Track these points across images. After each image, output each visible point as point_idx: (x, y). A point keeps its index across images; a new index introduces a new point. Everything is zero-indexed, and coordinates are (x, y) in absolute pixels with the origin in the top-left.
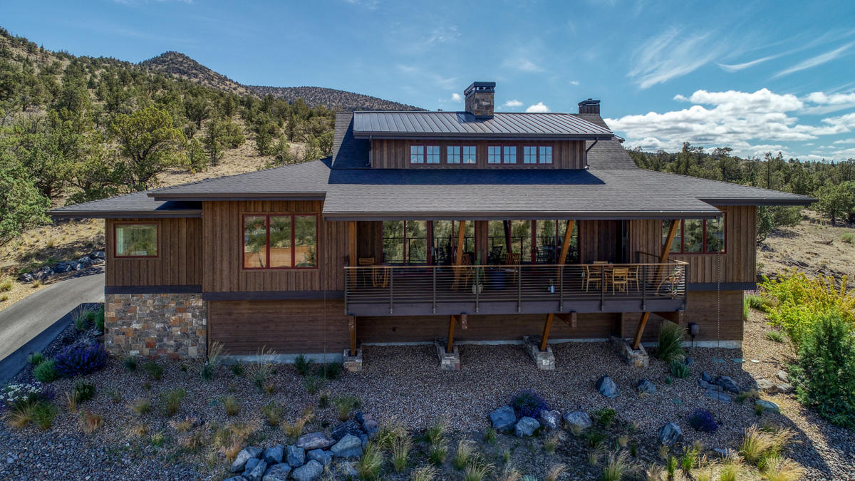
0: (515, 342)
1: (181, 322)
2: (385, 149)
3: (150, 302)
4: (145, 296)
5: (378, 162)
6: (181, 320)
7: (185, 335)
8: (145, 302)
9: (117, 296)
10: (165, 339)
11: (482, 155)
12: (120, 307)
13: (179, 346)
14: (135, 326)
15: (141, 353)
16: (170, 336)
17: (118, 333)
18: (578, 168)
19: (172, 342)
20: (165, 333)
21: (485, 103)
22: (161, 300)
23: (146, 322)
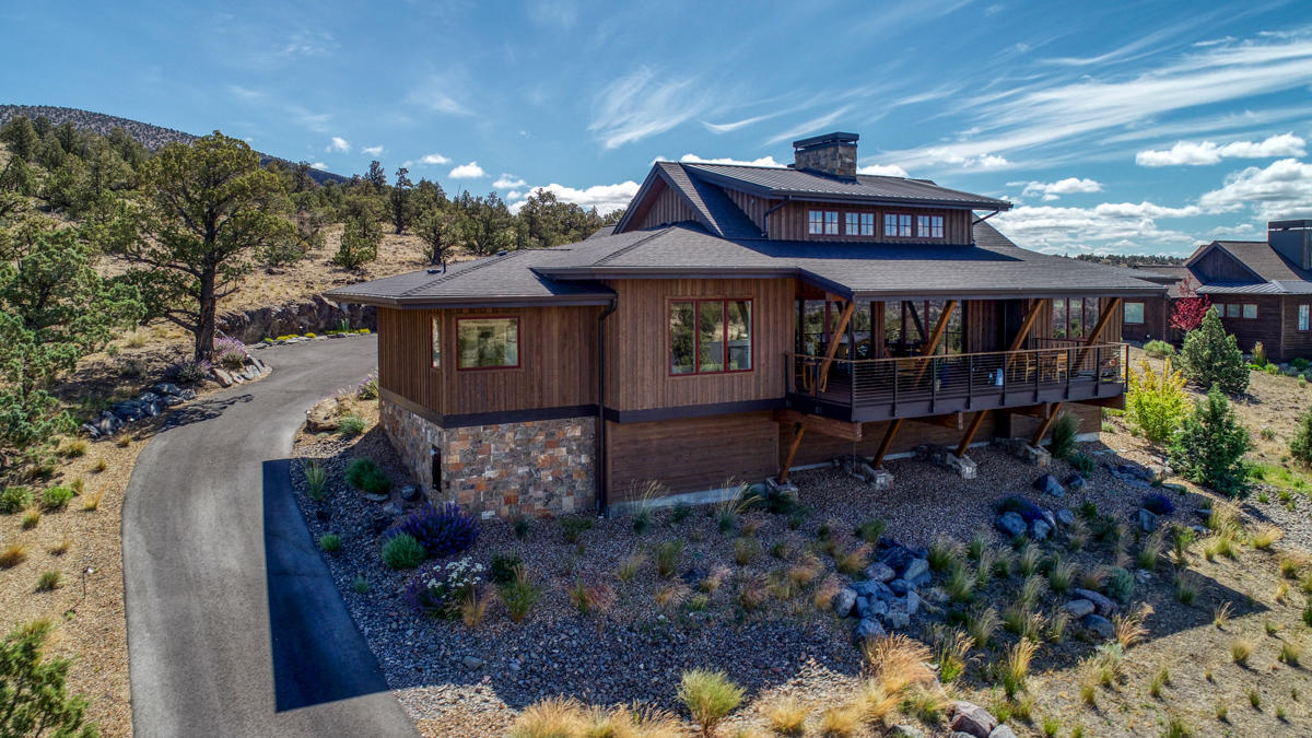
0: (908, 455)
1: (553, 462)
2: (783, 214)
3: (508, 436)
4: (503, 427)
5: (775, 231)
6: (553, 459)
7: (558, 480)
8: (502, 436)
9: (462, 431)
10: (531, 490)
11: (879, 226)
12: (467, 446)
13: (550, 496)
14: (489, 474)
15: (498, 513)
16: (536, 484)
17: (464, 487)
18: (966, 243)
19: (540, 493)
20: (531, 481)
21: (848, 160)
22: (525, 432)
23: (505, 466)
